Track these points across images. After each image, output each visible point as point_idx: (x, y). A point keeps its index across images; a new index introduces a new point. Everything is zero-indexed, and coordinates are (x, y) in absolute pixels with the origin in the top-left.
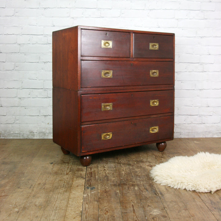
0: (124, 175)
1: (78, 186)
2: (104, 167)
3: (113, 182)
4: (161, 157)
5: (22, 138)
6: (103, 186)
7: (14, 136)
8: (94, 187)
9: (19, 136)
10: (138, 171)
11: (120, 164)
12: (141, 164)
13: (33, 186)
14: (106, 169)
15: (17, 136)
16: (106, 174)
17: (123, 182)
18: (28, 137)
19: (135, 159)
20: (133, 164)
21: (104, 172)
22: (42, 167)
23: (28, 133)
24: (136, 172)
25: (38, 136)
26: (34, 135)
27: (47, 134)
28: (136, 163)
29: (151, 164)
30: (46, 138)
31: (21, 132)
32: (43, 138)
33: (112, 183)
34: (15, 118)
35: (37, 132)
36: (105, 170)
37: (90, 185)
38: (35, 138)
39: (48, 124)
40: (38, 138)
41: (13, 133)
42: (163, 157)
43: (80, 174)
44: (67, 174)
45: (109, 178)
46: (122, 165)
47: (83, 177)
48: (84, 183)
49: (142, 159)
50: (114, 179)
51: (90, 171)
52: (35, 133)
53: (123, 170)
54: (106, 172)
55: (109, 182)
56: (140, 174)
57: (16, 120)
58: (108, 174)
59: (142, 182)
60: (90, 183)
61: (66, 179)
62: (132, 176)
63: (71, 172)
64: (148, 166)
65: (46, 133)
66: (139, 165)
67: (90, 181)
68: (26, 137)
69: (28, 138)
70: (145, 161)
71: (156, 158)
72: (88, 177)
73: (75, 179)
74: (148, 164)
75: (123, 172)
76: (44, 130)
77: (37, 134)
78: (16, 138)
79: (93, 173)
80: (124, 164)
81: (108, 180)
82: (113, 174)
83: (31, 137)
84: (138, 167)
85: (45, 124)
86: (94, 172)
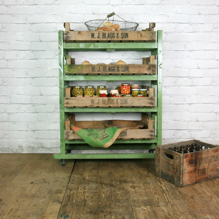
0: (104, 198)
1: (51, 213)
2: (85, 189)
3: (90, 208)
4: (147, 176)
5: (11, 153)
6: (78, 213)
7: (4, 151)
8: (69, 215)
9: (8, 150)
10: (120, 194)
11: (102, 184)
12: (124, 185)
13: (4, 212)
14: (86, 191)
15: (7, 151)
16: (85, 198)
17: (101, 208)
18: (17, 151)
19: (118, 179)
20: (115, 185)
21: (83, 194)
22: (21, 188)
23: (17, 148)
24: (117, 195)
25: (27, 150)
26: (23, 150)
27: (35, 149)
28: (119, 183)
29: (135, 185)
30: (34, 152)
31: (10, 147)
32: (32, 153)
33: (88, 210)
34: (4, 133)
35: (25, 146)
36: (84, 192)
37: (65, 212)
38: (24, 152)
39: (37, 138)
40: (27, 153)
41: (2, 148)
42: (148, 175)
43: (58, 197)
44: (44, 197)
45: (87, 203)
46: (104, 186)
47: (60, 201)
48: (59, 209)
49: (126, 178)
50: (92, 204)
51: (68, 194)
52: (24, 148)
53: (104, 192)
54: (85, 195)
55: (86, 208)
56: (121, 198)
57: (5, 135)
58: (87, 197)
59: (121, 208)
60: (66, 209)
61: (41, 204)
62: (112, 201)
63: (49, 195)
64: (131, 187)
65: (35, 147)
66: (122, 187)
67: (65, 207)
68: (15, 152)
69: (17, 153)
70: (129, 180)
71: (141, 177)
72: (66, 201)
73: (51, 203)
74: (131, 185)
75: (103, 196)
76: (32, 145)
77: (26, 148)
78: (5, 153)
79: (71, 196)
80: (106, 184)
81: (85, 205)
82: (92, 197)
83: (20, 152)
84: (120, 189)
85: (34, 139)
86: (72, 194)
